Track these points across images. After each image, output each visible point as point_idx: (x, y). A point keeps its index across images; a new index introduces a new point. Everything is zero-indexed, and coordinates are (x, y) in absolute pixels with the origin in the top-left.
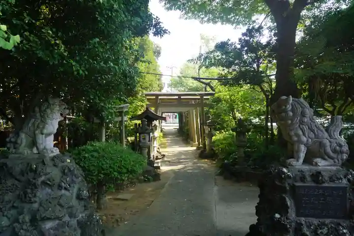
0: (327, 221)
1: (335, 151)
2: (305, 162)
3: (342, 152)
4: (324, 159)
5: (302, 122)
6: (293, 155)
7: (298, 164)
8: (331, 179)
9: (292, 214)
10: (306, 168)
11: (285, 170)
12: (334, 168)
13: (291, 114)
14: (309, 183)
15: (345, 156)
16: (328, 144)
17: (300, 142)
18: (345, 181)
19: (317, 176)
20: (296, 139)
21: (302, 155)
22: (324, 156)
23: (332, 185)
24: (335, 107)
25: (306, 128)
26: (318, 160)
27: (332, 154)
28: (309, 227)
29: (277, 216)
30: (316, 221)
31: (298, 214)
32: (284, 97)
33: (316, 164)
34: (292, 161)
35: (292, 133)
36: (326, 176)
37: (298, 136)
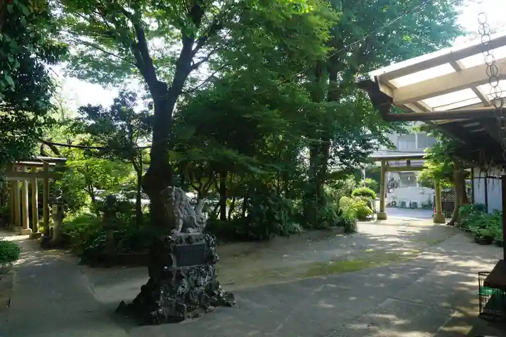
0: (194, 266)
1: (199, 223)
2: (182, 231)
3: (203, 223)
4: (193, 228)
5: (180, 204)
6: (174, 226)
7: (178, 232)
8: (197, 240)
9: (174, 266)
10: (183, 234)
11: (170, 237)
12: (198, 233)
13: (174, 198)
14: (185, 244)
15: (204, 226)
16: (195, 217)
17: (179, 217)
18: (204, 240)
19: (189, 239)
20: (177, 215)
21: (181, 226)
22: (194, 226)
23: (197, 243)
24: (201, 184)
25: (183, 208)
26: (190, 229)
27: (197, 224)
28: (184, 272)
29: (166, 268)
30: (188, 268)
31: (178, 265)
32: (170, 187)
33: (189, 232)
34: (175, 231)
35: (175, 211)
36: (194, 238)
37: (178, 213)
